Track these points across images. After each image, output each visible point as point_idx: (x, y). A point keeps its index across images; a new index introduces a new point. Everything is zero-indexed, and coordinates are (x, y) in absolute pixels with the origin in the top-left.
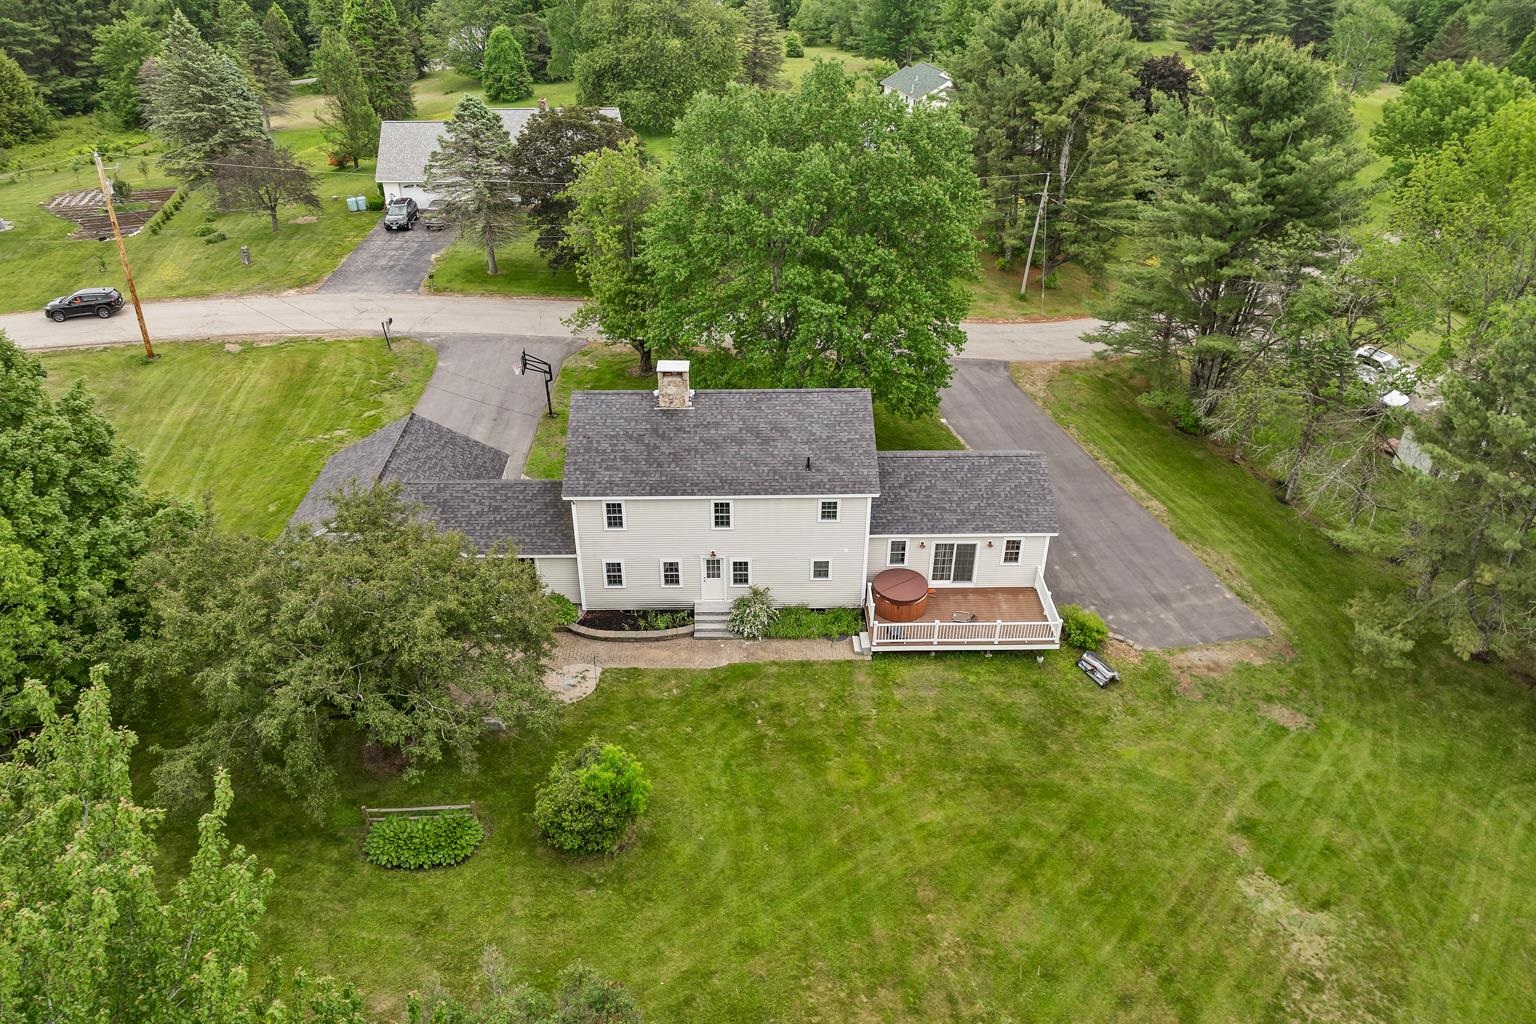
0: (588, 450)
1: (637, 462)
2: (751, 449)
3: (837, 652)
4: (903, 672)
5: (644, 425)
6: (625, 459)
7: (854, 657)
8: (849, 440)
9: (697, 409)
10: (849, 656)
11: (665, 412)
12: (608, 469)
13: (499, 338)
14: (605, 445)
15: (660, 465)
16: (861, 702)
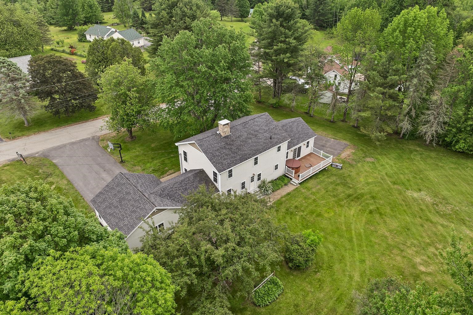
0: (214, 157)
1: (230, 155)
2: (254, 139)
3: (289, 189)
4: (310, 184)
5: (223, 143)
6: (226, 155)
7: (296, 187)
8: (274, 128)
9: (232, 133)
10: (294, 187)
11: (225, 137)
12: (224, 160)
13: (64, 146)
14: (218, 153)
15: (236, 153)
16: (310, 196)
